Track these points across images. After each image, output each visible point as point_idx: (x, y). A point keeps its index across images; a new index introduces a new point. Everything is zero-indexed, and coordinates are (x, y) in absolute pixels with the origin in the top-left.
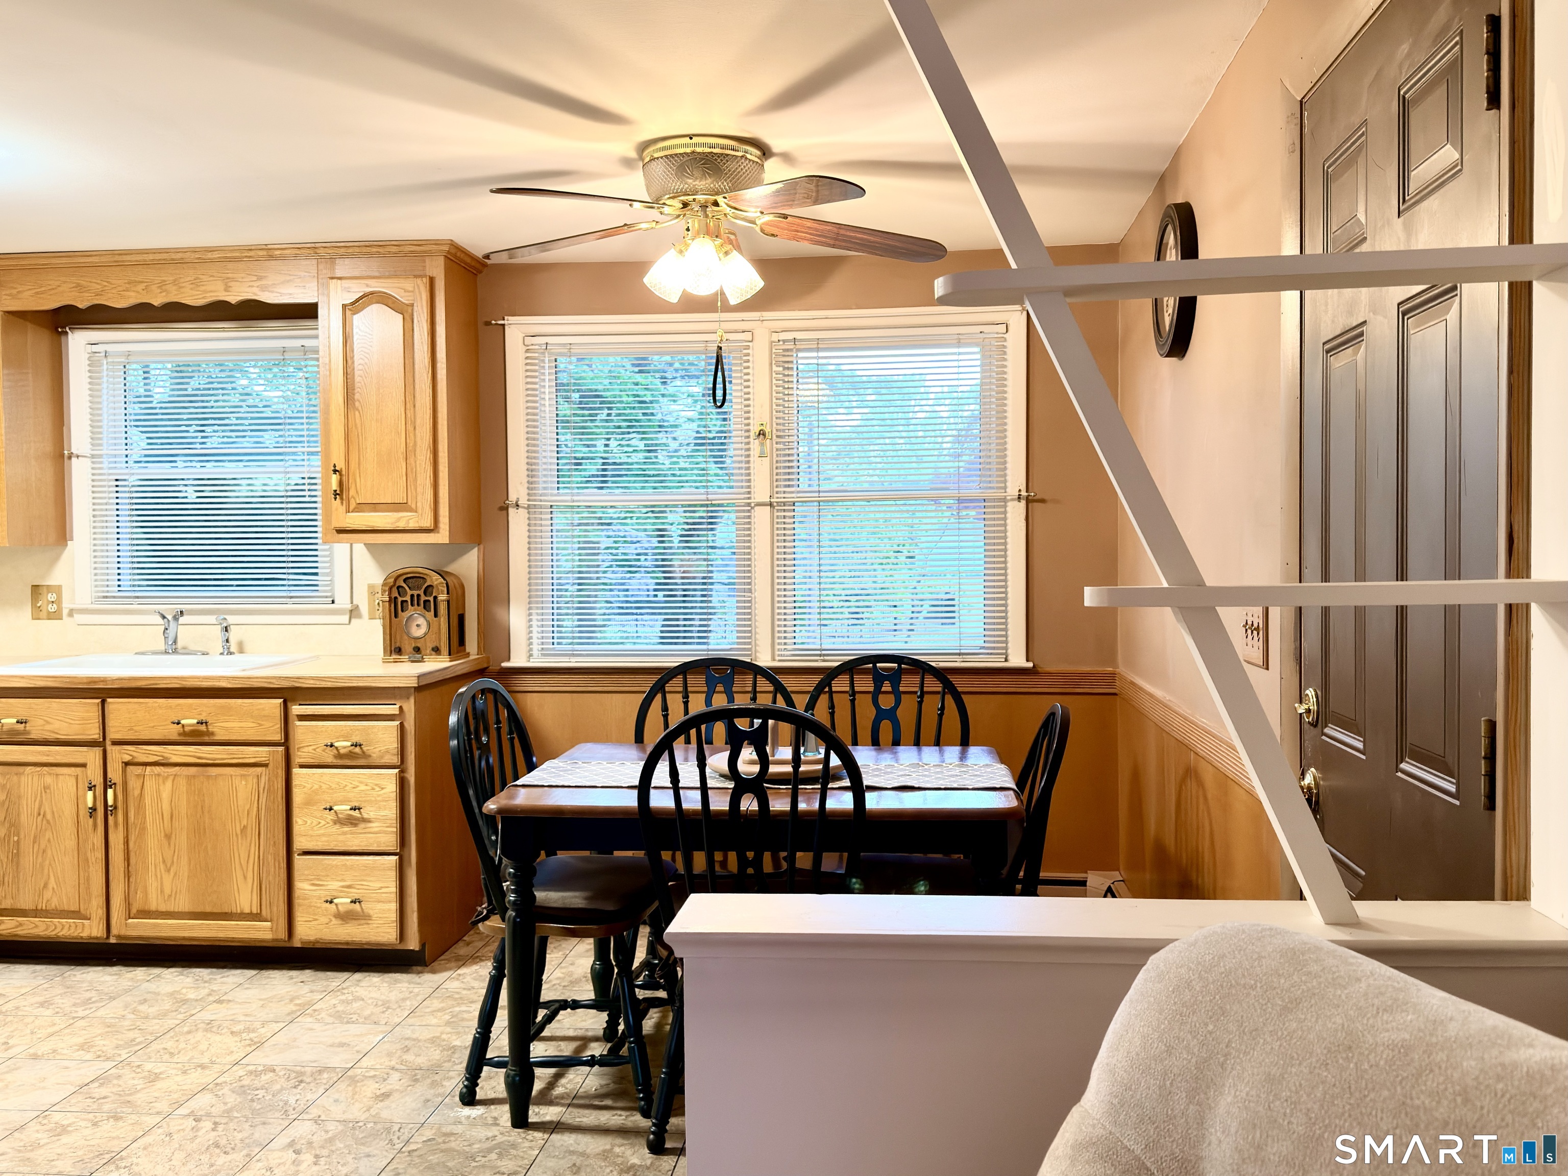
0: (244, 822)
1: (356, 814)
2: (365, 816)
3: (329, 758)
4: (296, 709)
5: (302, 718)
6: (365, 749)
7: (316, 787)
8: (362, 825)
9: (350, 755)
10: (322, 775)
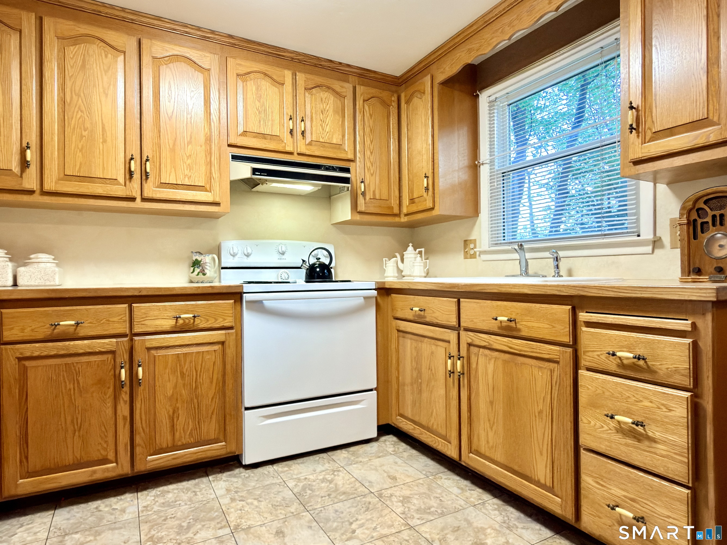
0: (541, 407)
1: (640, 429)
2: (650, 434)
3: (612, 366)
4: (583, 316)
5: (589, 324)
6: (650, 363)
7: (599, 391)
8: (647, 443)
9: (633, 367)
10: (604, 381)
